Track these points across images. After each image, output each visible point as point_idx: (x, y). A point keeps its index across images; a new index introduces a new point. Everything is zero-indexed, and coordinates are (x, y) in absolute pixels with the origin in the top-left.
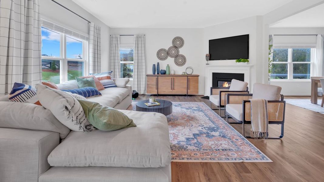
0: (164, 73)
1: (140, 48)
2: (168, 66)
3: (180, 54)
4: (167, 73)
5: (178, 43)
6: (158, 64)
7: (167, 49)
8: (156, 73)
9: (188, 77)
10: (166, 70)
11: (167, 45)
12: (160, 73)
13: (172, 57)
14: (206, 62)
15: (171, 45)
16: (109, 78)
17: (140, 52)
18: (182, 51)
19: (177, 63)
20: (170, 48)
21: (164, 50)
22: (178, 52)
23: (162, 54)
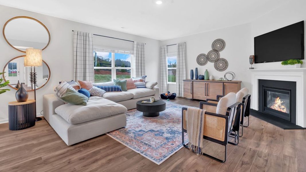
0: (203, 78)
1: (181, 56)
2: (207, 72)
3: (220, 57)
4: (205, 78)
5: (218, 45)
6: (197, 69)
7: (206, 54)
8: (194, 78)
9: (224, 84)
10: (204, 75)
11: (207, 49)
12: (198, 79)
13: (211, 61)
14: (250, 66)
15: (211, 49)
16: (141, 81)
17: (181, 58)
18: (223, 55)
19: (217, 68)
20: (209, 53)
21: (204, 55)
22: (218, 55)
23: (202, 59)
